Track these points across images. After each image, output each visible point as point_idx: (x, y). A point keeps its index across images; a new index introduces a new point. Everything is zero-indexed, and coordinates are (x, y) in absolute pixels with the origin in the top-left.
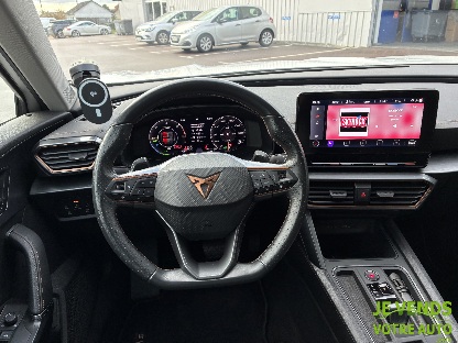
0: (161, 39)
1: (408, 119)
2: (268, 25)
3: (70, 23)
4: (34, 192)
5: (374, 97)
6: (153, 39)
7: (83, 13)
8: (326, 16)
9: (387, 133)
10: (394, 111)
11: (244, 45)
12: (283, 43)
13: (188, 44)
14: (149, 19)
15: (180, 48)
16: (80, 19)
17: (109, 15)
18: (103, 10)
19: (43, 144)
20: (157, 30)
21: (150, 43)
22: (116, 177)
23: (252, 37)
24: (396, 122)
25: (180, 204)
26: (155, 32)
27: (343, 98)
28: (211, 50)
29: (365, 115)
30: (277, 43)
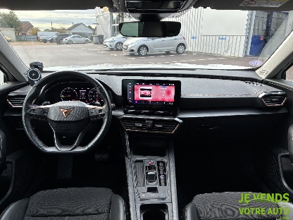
0: (118, 48)
1: (168, 93)
2: (182, 41)
3: (68, 36)
4: (5, 115)
5: (154, 83)
6: (113, 47)
7: (75, 30)
8: (217, 37)
9: (160, 99)
10: (163, 89)
11: (168, 53)
12: (191, 53)
13: (132, 51)
14: (113, 35)
15: (128, 53)
16: (74, 34)
17: (92, 32)
18: (89, 29)
19: (11, 94)
20: (116, 42)
21: (112, 50)
22: (34, 107)
23: (172, 48)
24: (163, 94)
25: (56, 120)
26: (115, 43)
27: (141, 82)
28: (146, 55)
29: (150, 90)
30: (187, 52)
